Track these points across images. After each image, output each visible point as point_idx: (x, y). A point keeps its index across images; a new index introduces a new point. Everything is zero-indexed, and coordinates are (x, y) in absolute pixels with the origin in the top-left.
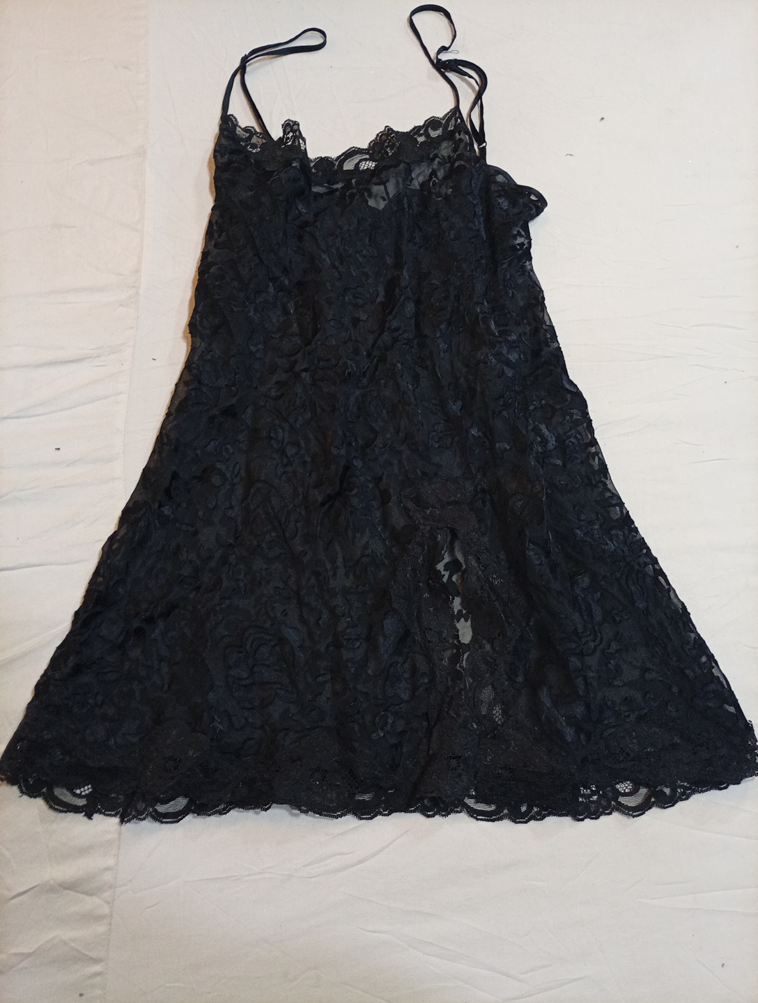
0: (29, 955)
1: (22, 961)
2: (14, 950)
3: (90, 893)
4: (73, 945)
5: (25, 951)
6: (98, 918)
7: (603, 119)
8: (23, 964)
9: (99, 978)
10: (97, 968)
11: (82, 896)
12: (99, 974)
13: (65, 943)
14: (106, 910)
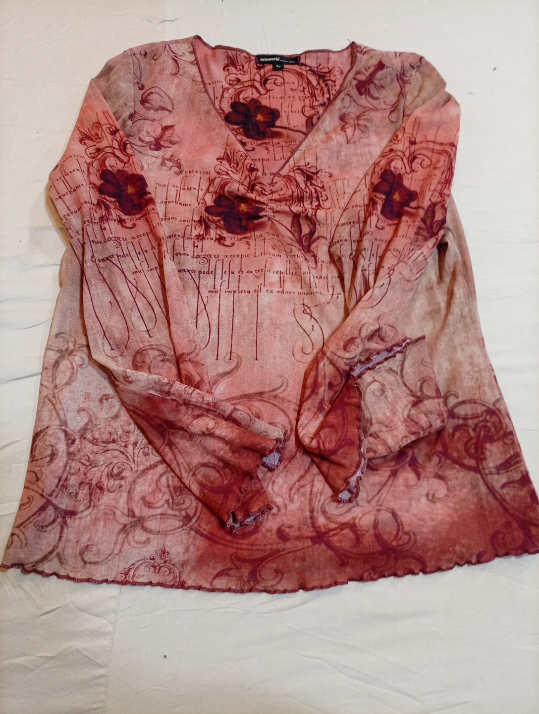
0: (52, 658)
1: (47, 662)
2: (40, 654)
3: (97, 615)
4: (85, 653)
5: (49, 655)
6: (104, 635)
7: (495, 69)
8: (47, 665)
9: (102, 680)
10: (102, 671)
11: (92, 617)
12: (104, 676)
13: (79, 651)
14: (110, 628)
